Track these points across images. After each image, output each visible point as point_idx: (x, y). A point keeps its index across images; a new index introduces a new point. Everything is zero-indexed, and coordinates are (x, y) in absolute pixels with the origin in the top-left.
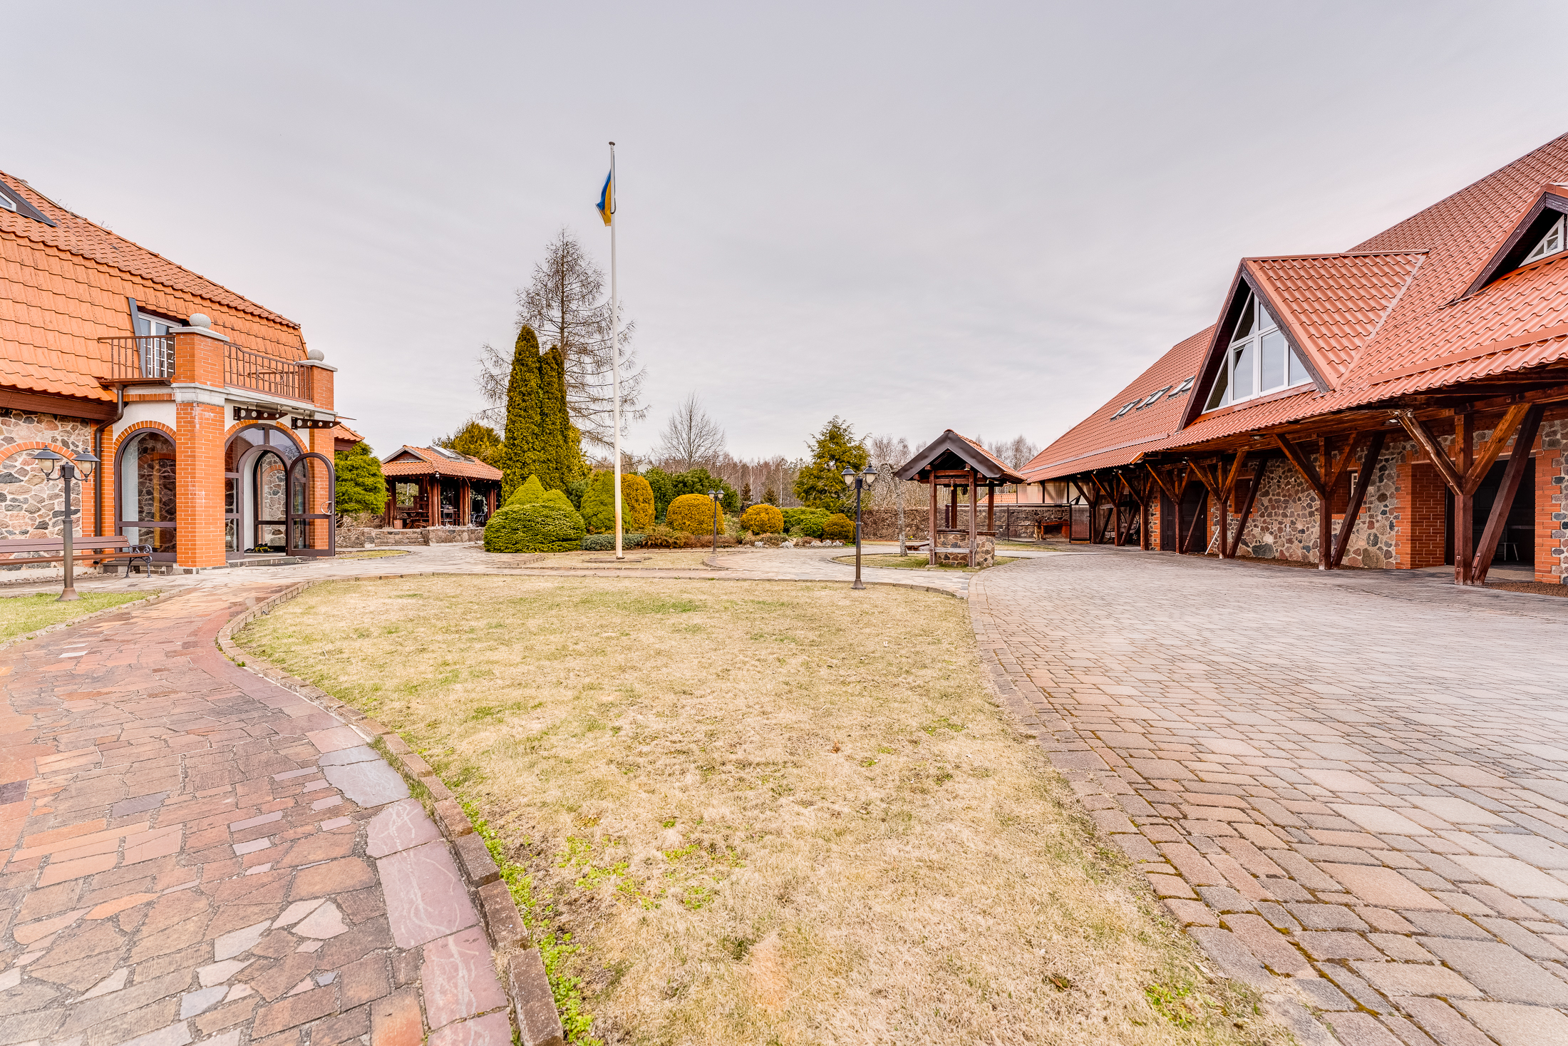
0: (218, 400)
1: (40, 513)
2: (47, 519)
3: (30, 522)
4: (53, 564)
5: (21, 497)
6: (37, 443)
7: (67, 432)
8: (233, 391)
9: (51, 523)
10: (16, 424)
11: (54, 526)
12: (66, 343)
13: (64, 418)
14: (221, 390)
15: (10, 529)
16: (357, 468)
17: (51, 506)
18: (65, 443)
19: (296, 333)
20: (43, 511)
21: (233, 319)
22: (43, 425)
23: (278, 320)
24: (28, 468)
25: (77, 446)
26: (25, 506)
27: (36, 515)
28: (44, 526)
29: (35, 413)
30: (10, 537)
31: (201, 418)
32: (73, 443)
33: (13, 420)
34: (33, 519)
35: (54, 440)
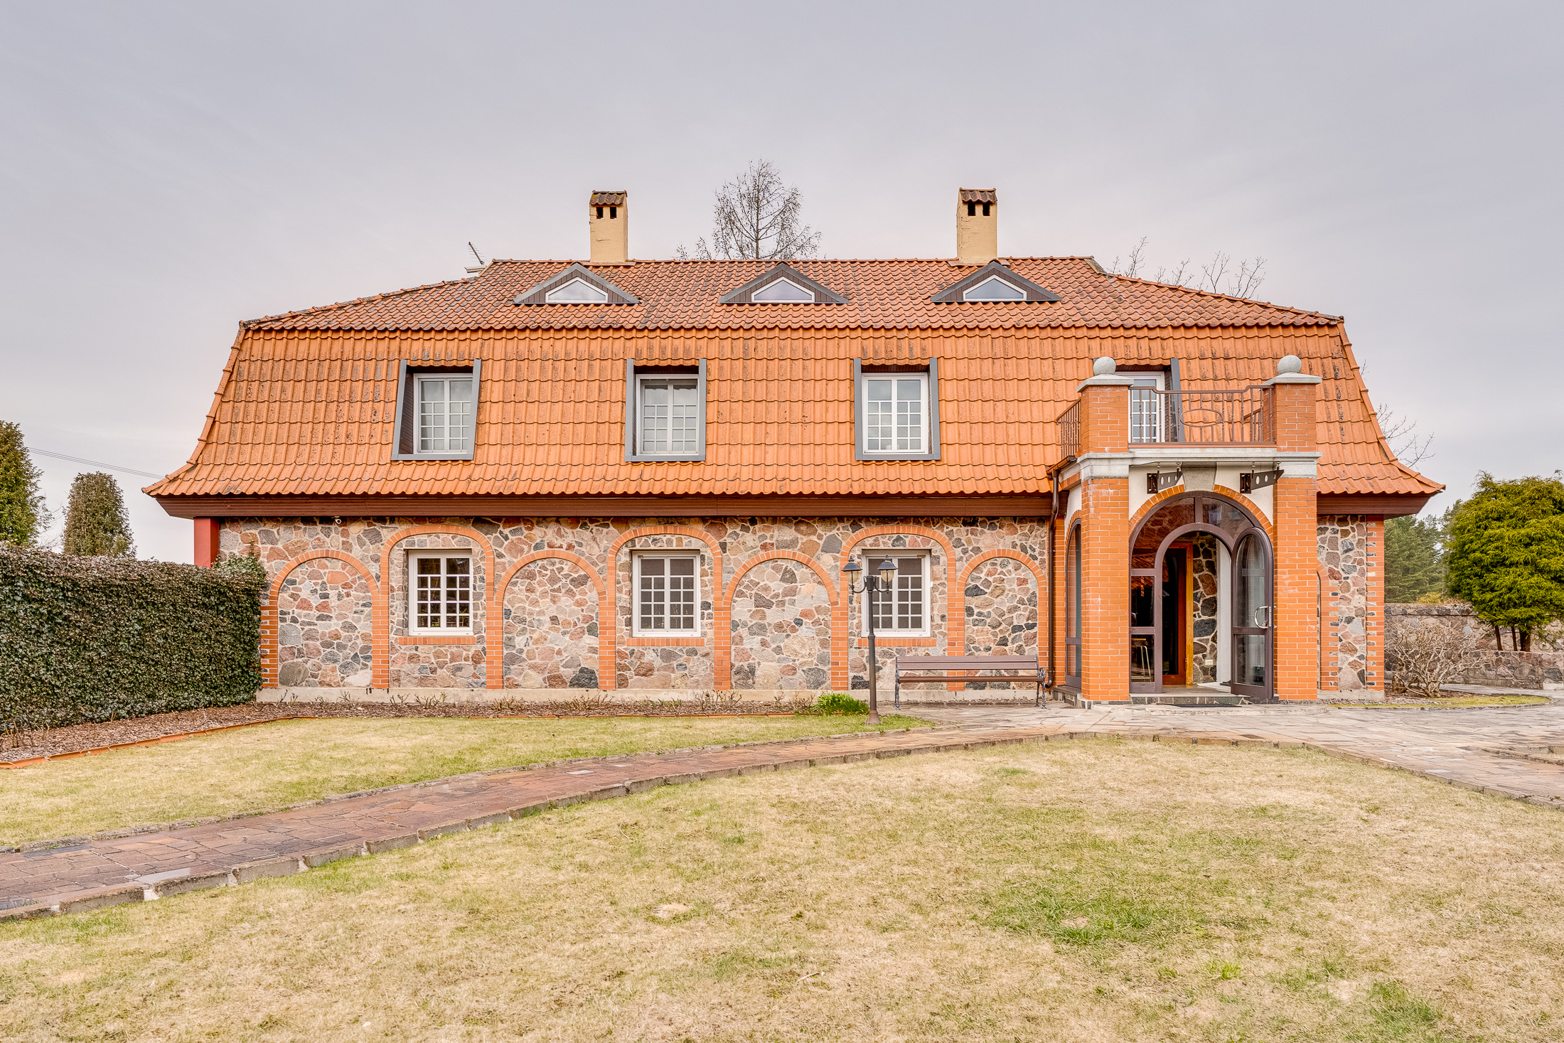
0: (1120, 469)
1: (1001, 628)
2: (1007, 635)
3: (993, 638)
4: (1013, 684)
5: (985, 611)
6: (999, 550)
7: (1025, 535)
8: (1139, 452)
9: (1010, 639)
10: (982, 532)
11: (1013, 643)
12: (1025, 434)
13: (1022, 520)
14: (1121, 455)
15: (976, 645)
16: (1541, 540)
17: (1010, 620)
18: (1024, 549)
19: (1334, 332)
20: (1004, 625)
21: (1228, 344)
22: (1004, 531)
23: (1311, 321)
24: (990, 579)
25: (1034, 550)
26: (988, 621)
27: (997, 630)
28: (1004, 642)
29: (997, 518)
30: (976, 654)
31: (1096, 499)
32: (1031, 547)
33: (979, 528)
34: (995, 635)
35: (1014, 546)
